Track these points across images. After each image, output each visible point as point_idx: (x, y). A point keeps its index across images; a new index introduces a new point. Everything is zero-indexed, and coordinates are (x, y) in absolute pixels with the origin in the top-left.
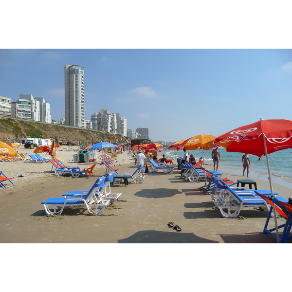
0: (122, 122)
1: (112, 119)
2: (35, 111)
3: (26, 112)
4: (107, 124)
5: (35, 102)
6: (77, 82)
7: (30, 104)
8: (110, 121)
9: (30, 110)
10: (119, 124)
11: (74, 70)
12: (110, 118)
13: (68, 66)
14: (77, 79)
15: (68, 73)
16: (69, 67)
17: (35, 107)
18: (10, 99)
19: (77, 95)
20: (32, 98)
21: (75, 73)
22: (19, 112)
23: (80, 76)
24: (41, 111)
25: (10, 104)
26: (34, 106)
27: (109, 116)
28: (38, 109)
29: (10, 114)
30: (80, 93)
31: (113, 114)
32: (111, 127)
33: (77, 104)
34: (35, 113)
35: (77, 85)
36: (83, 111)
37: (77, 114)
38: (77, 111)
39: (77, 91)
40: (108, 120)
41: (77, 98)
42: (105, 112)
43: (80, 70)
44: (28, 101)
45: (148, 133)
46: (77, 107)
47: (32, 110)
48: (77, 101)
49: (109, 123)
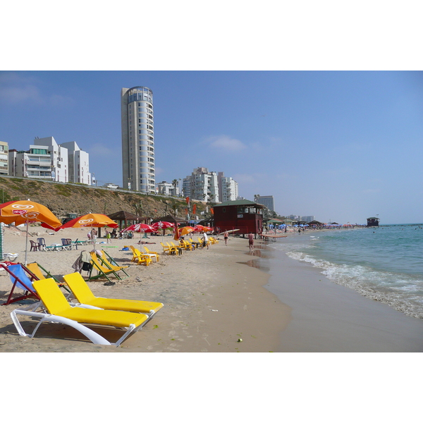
0: (227, 186)
1: (211, 181)
2: (59, 166)
3: (41, 167)
4: (203, 190)
5: (59, 150)
6: (139, 115)
7: (49, 153)
8: (206, 184)
9: (49, 164)
10: (223, 189)
11: (135, 95)
12: (206, 180)
13: (125, 90)
14: (139, 110)
15: (126, 102)
16: (128, 92)
17: (59, 159)
18: (5, 144)
19: (140, 137)
20: (54, 143)
21: (136, 100)
22: (29, 169)
23: (145, 105)
24: (70, 167)
25: (6, 152)
26: (56, 156)
27: (205, 175)
28: (65, 163)
29: (7, 171)
30: (147, 133)
31: (212, 173)
32: (208, 194)
33: (140, 154)
34: (57, 169)
35: (140, 121)
36: (152, 166)
37: (141, 170)
38: (141, 165)
39: (140, 132)
40: (204, 183)
41: (140, 142)
42: (200, 170)
43: (145, 95)
44: (46, 148)
45: (272, 203)
46: (140, 159)
47: (52, 164)
48: (140, 148)
49: (206, 188)
